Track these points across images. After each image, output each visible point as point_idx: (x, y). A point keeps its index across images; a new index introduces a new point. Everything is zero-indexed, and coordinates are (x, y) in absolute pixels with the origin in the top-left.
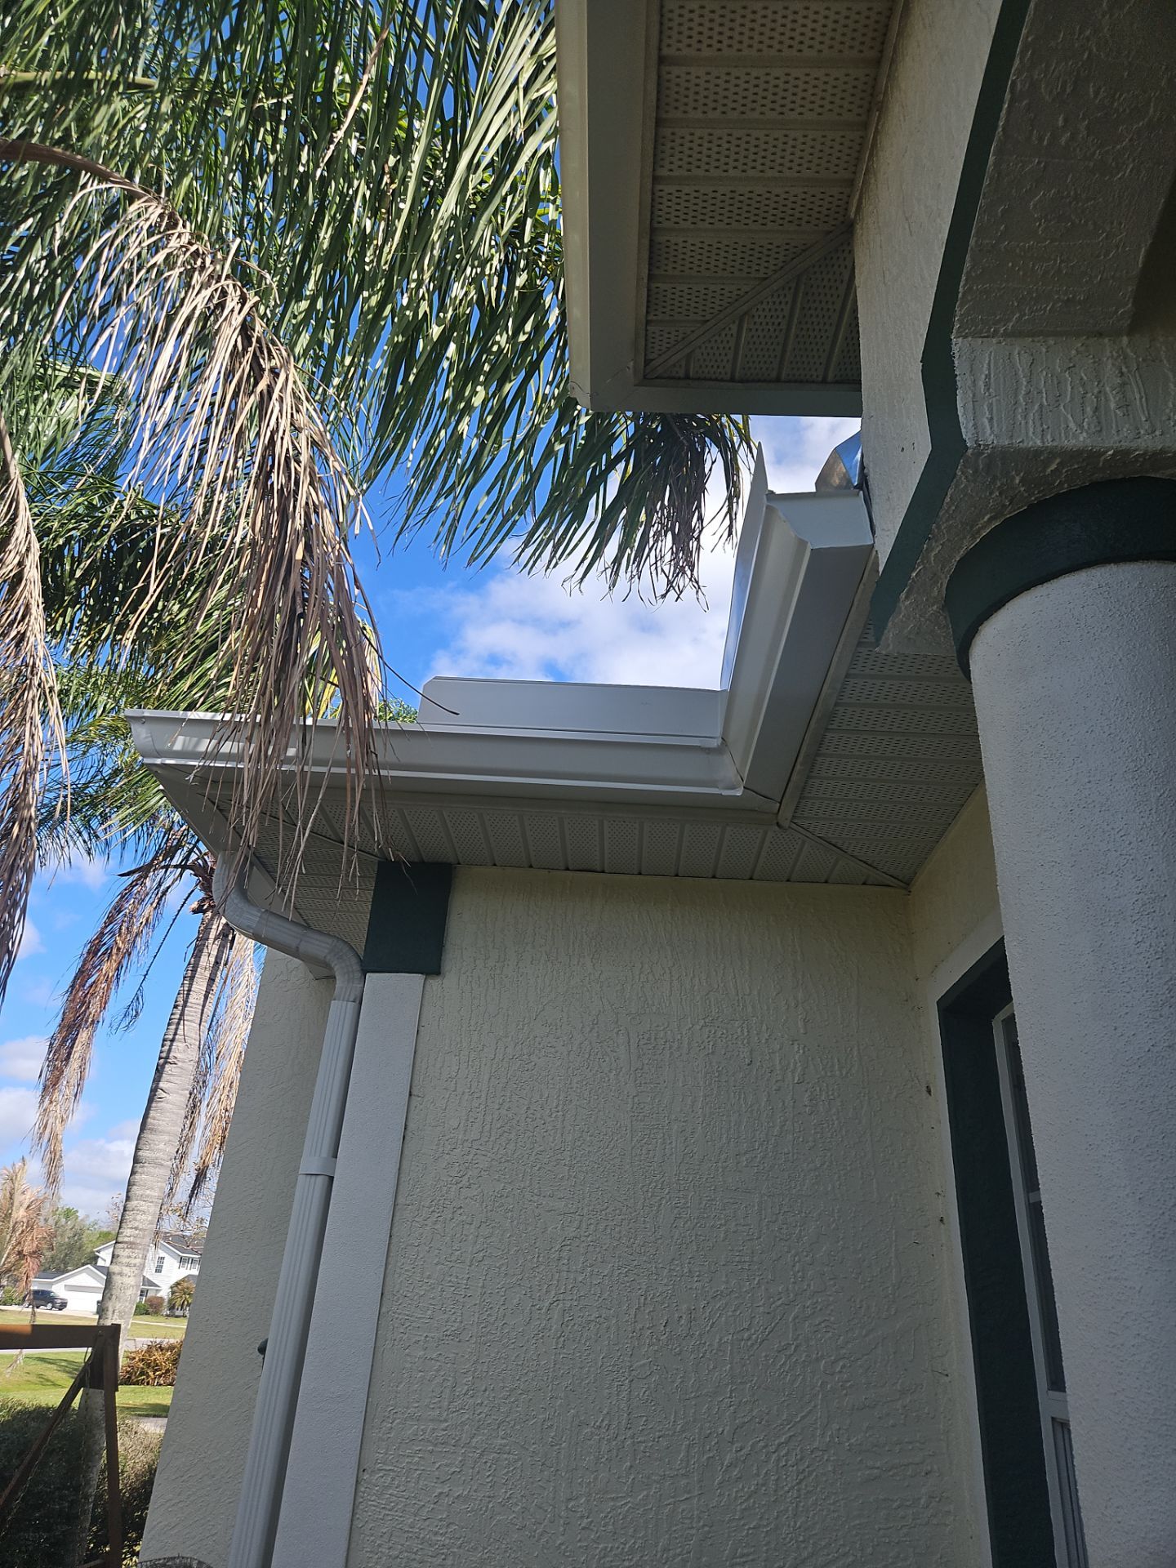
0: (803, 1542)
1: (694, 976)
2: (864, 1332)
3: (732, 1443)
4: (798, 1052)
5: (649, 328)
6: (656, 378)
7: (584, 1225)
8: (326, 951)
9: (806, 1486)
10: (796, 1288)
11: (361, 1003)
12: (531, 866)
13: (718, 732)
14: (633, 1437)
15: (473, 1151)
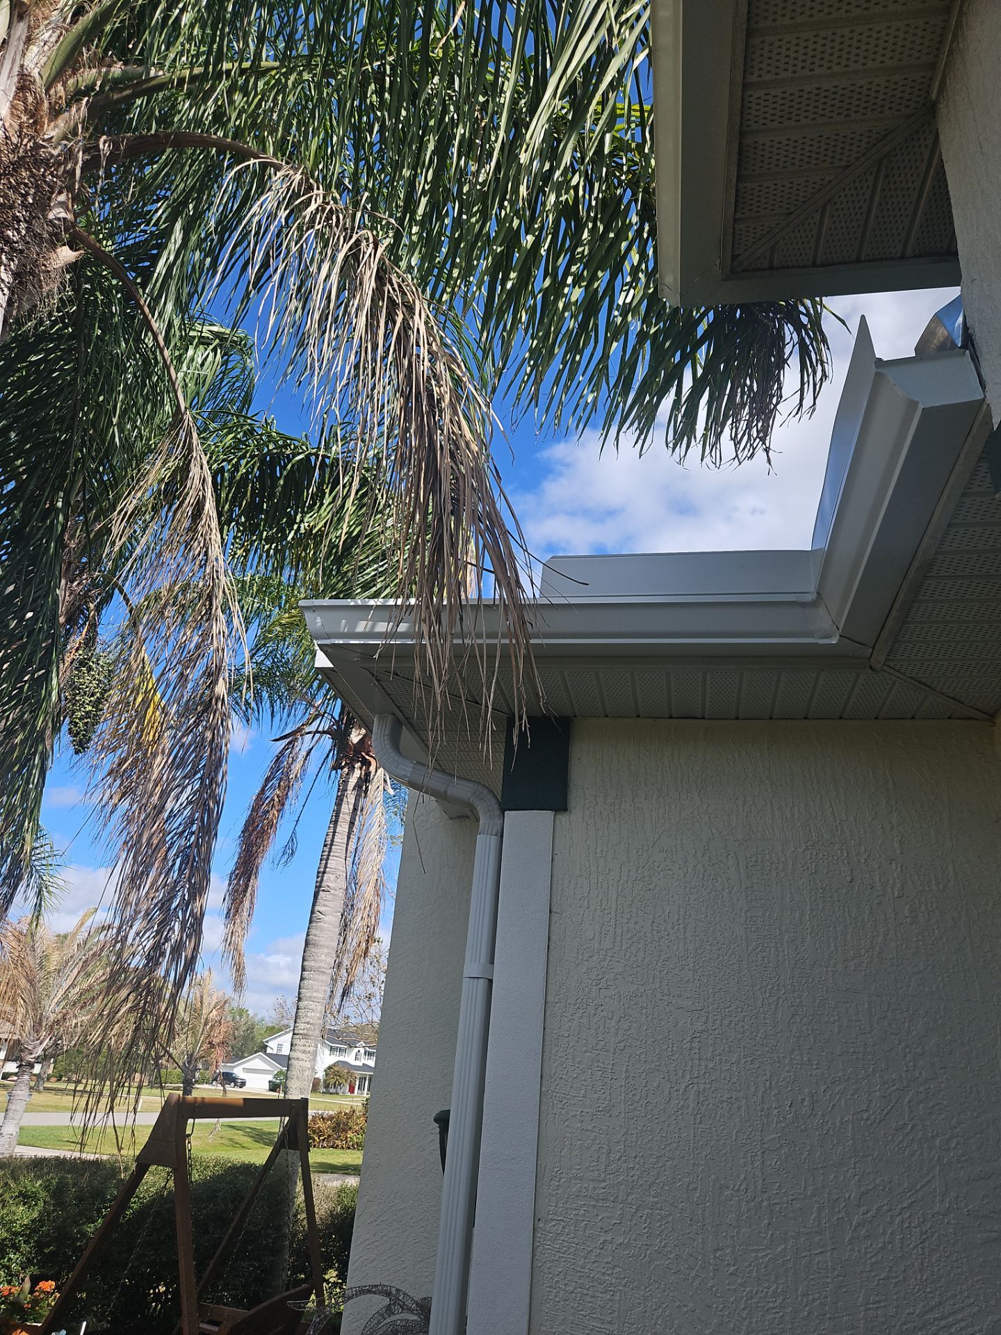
0: (931, 1292)
1: (794, 806)
2: (975, 1114)
3: (859, 1206)
4: (896, 870)
5: (736, 226)
6: (742, 271)
7: (710, 1020)
8: (470, 794)
9: (929, 1245)
10: (909, 1075)
11: (502, 836)
12: (638, 716)
13: (812, 587)
14: (768, 1199)
15: (608, 958)
